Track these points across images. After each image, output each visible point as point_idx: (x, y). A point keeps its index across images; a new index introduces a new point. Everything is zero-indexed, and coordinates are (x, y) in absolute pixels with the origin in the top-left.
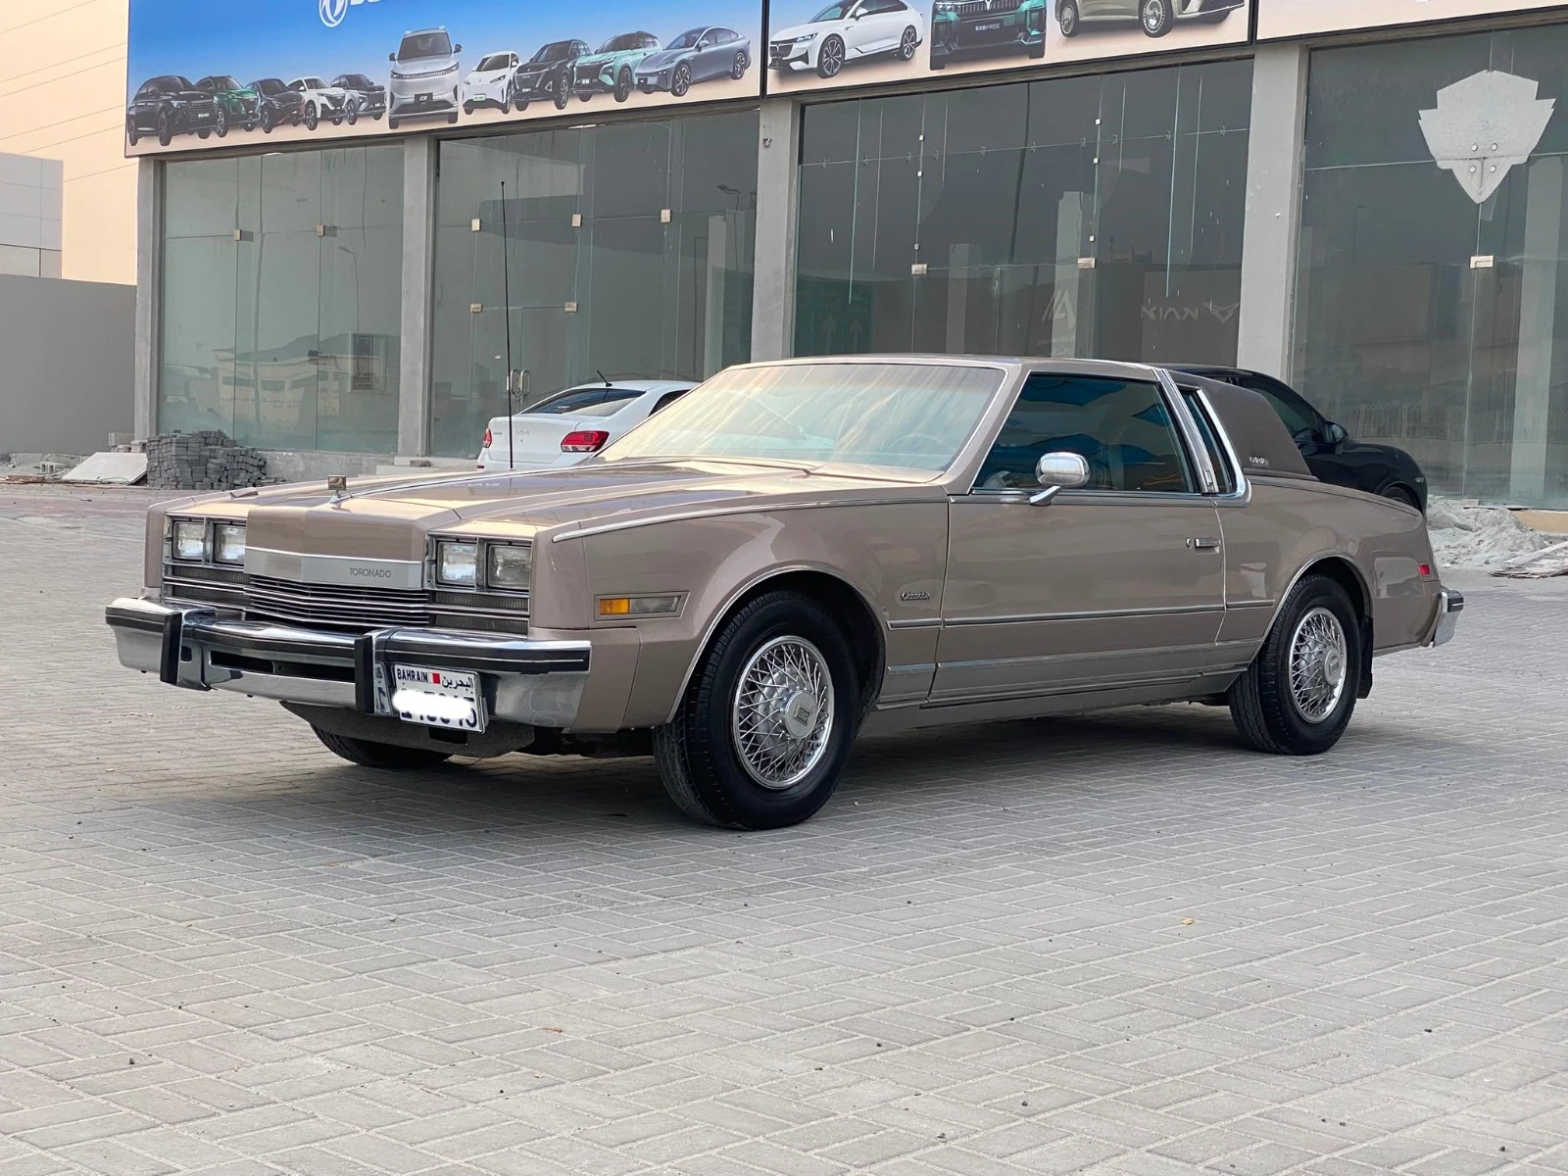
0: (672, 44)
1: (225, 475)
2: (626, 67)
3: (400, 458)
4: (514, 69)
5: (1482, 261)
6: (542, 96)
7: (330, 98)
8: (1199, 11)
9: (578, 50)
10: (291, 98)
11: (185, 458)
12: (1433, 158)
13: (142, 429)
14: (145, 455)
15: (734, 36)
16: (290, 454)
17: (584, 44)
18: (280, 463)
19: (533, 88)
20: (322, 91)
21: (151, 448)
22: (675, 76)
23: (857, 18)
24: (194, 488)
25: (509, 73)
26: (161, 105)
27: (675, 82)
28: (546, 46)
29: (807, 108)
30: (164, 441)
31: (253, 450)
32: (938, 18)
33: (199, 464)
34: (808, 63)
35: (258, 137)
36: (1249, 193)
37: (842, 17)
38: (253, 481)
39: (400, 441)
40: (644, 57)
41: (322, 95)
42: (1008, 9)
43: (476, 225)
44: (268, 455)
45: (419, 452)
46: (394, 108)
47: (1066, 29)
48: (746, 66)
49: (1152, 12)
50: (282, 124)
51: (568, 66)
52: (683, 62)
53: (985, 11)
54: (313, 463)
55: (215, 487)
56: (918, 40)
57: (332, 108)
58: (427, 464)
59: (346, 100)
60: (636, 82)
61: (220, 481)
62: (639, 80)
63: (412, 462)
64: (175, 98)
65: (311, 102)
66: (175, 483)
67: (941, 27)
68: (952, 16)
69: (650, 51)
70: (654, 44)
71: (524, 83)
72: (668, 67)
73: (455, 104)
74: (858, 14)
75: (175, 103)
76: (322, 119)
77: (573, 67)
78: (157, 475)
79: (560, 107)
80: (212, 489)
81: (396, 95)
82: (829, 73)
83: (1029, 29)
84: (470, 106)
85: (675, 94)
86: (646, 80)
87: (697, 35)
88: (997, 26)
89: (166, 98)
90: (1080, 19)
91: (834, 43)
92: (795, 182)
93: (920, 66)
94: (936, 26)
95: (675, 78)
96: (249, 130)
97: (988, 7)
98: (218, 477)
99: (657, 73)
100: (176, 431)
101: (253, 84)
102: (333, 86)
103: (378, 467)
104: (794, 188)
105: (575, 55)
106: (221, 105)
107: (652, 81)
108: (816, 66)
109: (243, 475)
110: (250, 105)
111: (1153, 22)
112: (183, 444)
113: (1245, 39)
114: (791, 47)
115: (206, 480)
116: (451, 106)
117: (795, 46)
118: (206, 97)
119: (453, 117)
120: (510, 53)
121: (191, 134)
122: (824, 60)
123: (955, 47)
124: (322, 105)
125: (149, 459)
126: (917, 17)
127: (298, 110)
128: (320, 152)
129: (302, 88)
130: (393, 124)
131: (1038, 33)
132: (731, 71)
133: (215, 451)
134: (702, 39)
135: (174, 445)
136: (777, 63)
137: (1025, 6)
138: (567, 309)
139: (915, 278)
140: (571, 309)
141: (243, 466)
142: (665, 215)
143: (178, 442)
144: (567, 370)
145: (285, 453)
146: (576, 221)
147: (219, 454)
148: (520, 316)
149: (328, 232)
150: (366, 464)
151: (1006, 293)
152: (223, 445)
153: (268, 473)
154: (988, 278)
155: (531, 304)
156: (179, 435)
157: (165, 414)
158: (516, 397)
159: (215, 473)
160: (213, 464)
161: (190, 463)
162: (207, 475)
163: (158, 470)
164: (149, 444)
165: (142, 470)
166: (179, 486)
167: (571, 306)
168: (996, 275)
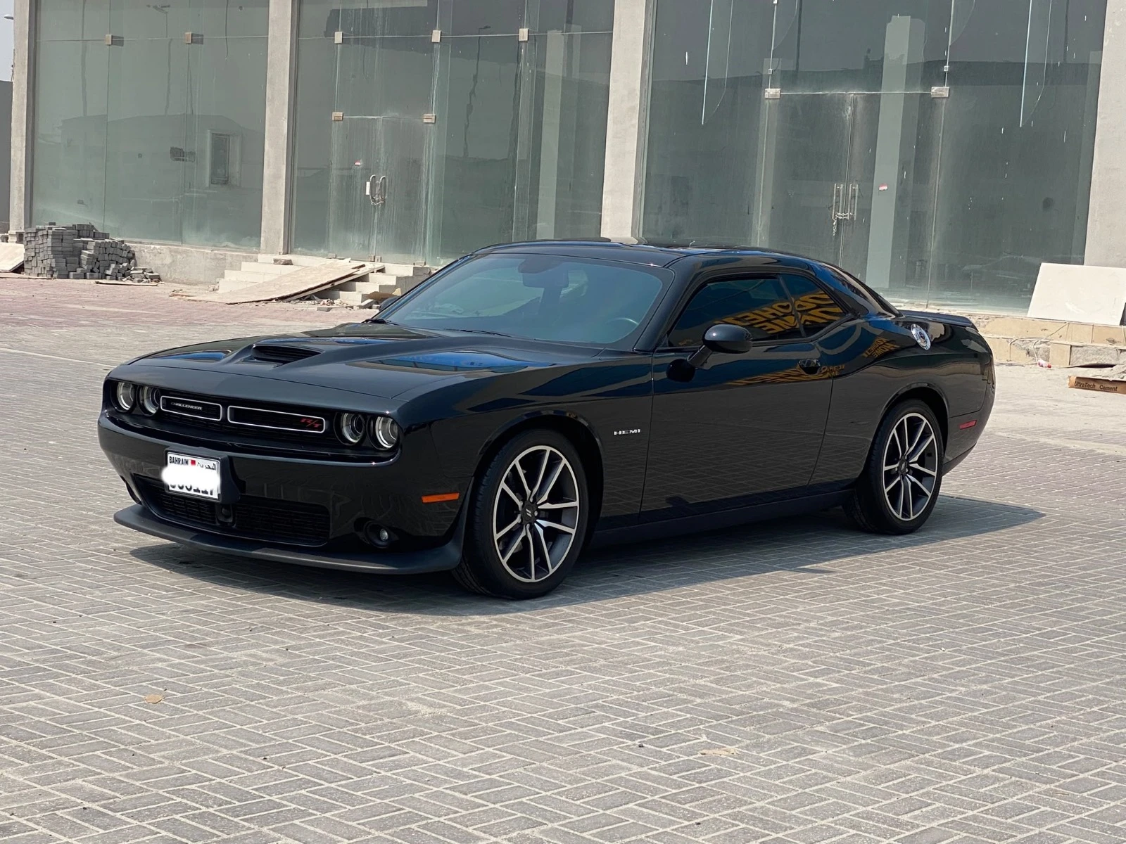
1: (97, 266)
3: (264, 256)
11: (60, 249)
13: (16, 223)
14: (22, 245)
16: (158, 247)
18: (148, 255)
21: (28, 239)
24: (68, 277)
30: (40, 233)
31: (123, 242)
33: (73, 256)
36: (1108, 30)
38: (123, 272)
39: (262, 239)
43: (338, 37)
44: (135, 247)
45: (282, 251)
54: (179, 256)
55: (88, 276)
58: (289, 263)
61: (92, 271)
63: (274, 261)
66: (51, 273)
78: (34, 264)
80: (85, 278)
92: (651, 6)
98: (91, 267)
100: (50, 224)
103: (244, 264)
104: (651, 11)
109: (113, 266)
112: (58, 237)
115: (79, 270)
125: (26, 250)
133: (86, 242)
135: (50, 237)
138: (425, 121)
139: (767, 101)
140: (429, 121)
141: (114, 257)
142: (523, 34)
143: (54, 234)
144: (424, 177)
145: (152, 246)
146: (436, 36)
147: (91, 246)
148: (380, 126)
149: (196, 39)
150: (229, 260)
151: (859, 117)
152: (94, 237)
153: (136, 265)
154: (840, 103)
155: (391, 114)
156: (54, 228)
157: (38, 205)
158: (374, 201)
159: (88, 263)
160: (85, 255)
161: (65, 254)
162: (80, 265)
163: (35, 259)
164: (25, 236)
165: (19, 259)
166: (55, 275)
167: (429, 118)
168: (849, 100)
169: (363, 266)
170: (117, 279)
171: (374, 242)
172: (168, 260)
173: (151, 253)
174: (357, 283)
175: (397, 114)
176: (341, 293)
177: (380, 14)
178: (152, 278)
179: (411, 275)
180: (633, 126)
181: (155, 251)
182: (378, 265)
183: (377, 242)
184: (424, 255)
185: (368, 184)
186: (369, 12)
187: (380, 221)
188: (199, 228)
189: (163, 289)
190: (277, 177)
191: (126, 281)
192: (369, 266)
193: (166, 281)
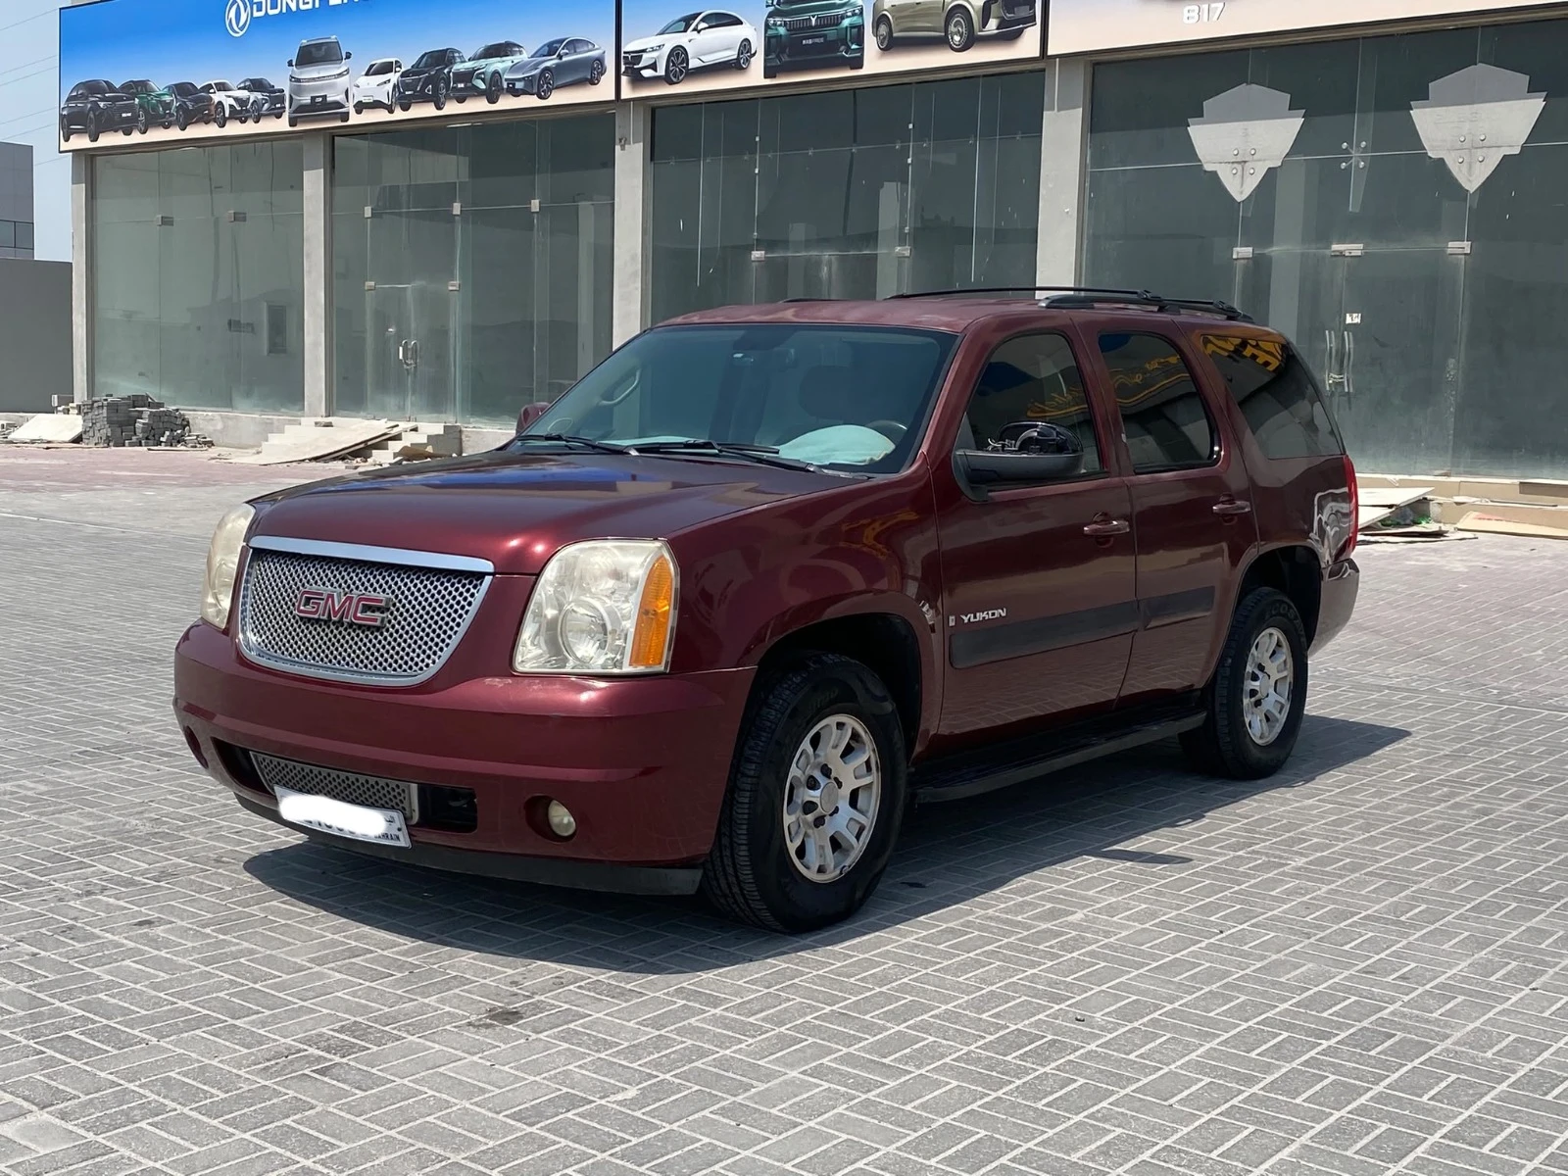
0: (536, 52)
1: (152, 434)
2: (496, 72)
3: (307, 419)
4: (399, 74)
5: (1242, 252)
6: (424, 99)
7: (236, 99)
8: (997, 29)
9: (454, 57)
10: (202, 99)
11: (115, 419)
12: (1200, 161)
13: (80, 394)
14: (80, 417)
15: (590, 47)
16: (210, 414)
17: (459, 52)
19: (415, 91)
20: (229, 93)
21: (87, 411)
22: (539, 81)
23: (699, 32)
24: (124, 445)
25: (394, 77)
26: (89, 106)
27: (540, 86)
28: (426, 54)
29: (657, 111)
30: (96, 405)
31: (177, 410)
32: (770, 32)
33: (129, 425)
34: (656, 71)
35: (174, 134)
36: (1042, 191)
37: (685, 31)
38: (178, 438)
39: (306, 403)
40: (511, 64)
41: (230, 97)
42: (830, 25)
43: (368, 211)
44: (189, 415)
45: (324, 414)
46: (293, 108)
47: (882, 43)
48: (602, 73)
49: (956, 30)
50: (195, 122)
51: (446, 71)
52: (547, 69)
53: (811, 27)
54: (230, 423)
55: (143, 444)
56: (753, 52)
57: (239, 108)
58: (329, 425)
59: (251, 101)
60: (505, 86)
61: (147, 438)
62: (508, 84)
63: (316, 423)
64: (101, 100)
65: (220, 103)
66: (107, 442)
67: (773, 41)
68: (782, 31)
69: (517, 58)
70: (521, 52)
71: (407, 86)
72: (533, 73)
73: (346, 104)
74: (699, 28)
75: (102, 104)
76: (231, 118)
77: (449, 72)
78: (91, 434)
79: (439, 108)
80: (141, 445)
81: (294, 96)
82: (675, 80)
83: (850, 44)
84: (360, 107)
85: (540, 97)
86: (514, 85)
87: (558, 45)
88: (822, 40)
89: (94, 99)
90: (895, 35)
91: (679, 54)
92: (648, 177)
93: (755, 75)
94: (768, 40)
95: (539, 85)
96: (166, 128)
97: (813, 23)
98: (146, 435)
99: (524, 78)
100: (107, 396)
101: (169, 87)
102: (239, 89)
103: (286, 426)
104: (648, 182)
105: (451, 62)
106: (141, 106)
107: (519, 85)
108: (663, 73)
109: (167, 433)
110: (168, 106)
111: (957, 38)
112: (113, 407)
113: (1036, 53)
114: (641, 56)
115: (134, 438)
116: (343, 106)
117: (645, 56)
118: (128, 99)
119: (345, 117)
120: (393, 60)
121: (116, 131)
122: (671, 69)
123: (785, 58)
124: (231, 106)
125: (84, 421)
126: (752, 31)
127: (209, 110)
128: (229, 147)
129: (212, 91)
130: (293, 122)
131: (857, 47)
132: (589, 77)
133: (142, 412)
134: (563, 49)
135: (106, 407)
136: (630, 71)
137: (846, 22)
138: (451, 288)
139: (754, 264)
140: (454, 288)
141: (168, 425)
142: (535, 205)
143: (109, 405)
144: (452, 341)
145: (205, 413)
146: (457, 209)
147: (146, 415)
148: (409, 293)
149: (239, 217)
150: (276, 423)
151: (834, 277)
152: (149, 406)
153: (190, 432)
154: (818, 263)
155: (418, 283)
156: (110, 399)
157: (100, 379)
158: (408, 365)
159: (143, 432)
160: (139, 425)
161: (121, 425)
162: (135, 434)
163: (92, 430)
164: (82, 407)
165: (78, 430)
166: (111, 444)
167: (453, 285)
168: (824, 262)
169: (397, 426)
170: (171, 445)
171: (408, 403)
172: (220, 426)
173: (204, 419)
174: (389, 442)
175: (423, 283)
176: (374, 451)
177: (405, 189)
178: (205, 443)
179: (442, 432)
180: (637, 289)
181: (208, 418)
182: (412, 424)
183: (412, 405)
184: (455, 415)
185: (401, 349)
186: (394, 189)
187: (413, 382)
188: (248, 394)
189: (213, 451)
190: (316, 344)
191: (180, 447)
192: (403, 425)
193: (218, 446)
